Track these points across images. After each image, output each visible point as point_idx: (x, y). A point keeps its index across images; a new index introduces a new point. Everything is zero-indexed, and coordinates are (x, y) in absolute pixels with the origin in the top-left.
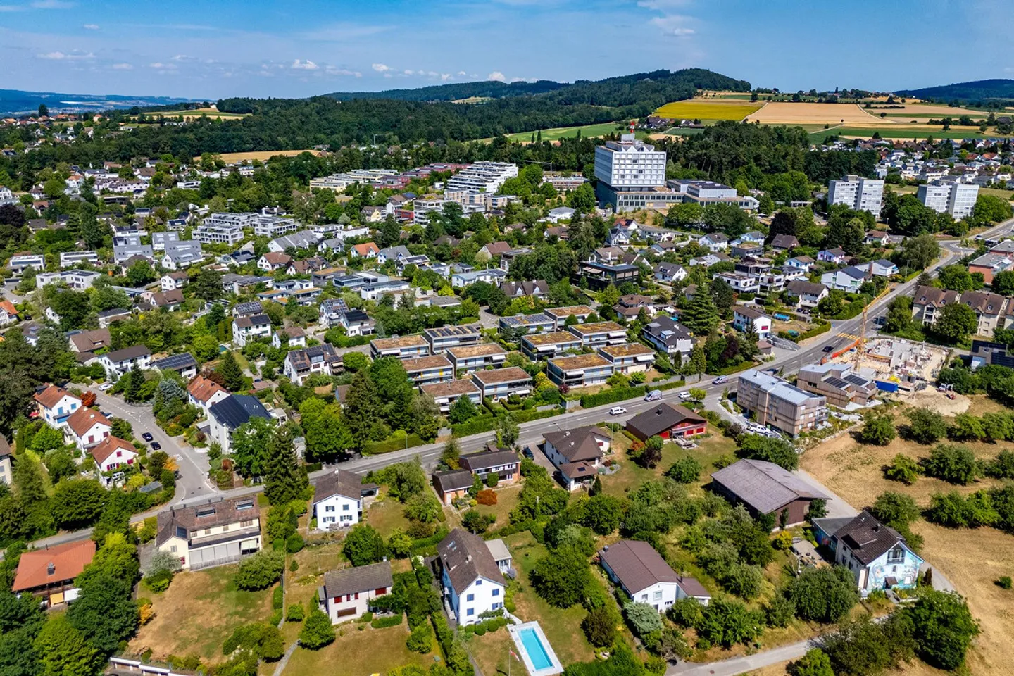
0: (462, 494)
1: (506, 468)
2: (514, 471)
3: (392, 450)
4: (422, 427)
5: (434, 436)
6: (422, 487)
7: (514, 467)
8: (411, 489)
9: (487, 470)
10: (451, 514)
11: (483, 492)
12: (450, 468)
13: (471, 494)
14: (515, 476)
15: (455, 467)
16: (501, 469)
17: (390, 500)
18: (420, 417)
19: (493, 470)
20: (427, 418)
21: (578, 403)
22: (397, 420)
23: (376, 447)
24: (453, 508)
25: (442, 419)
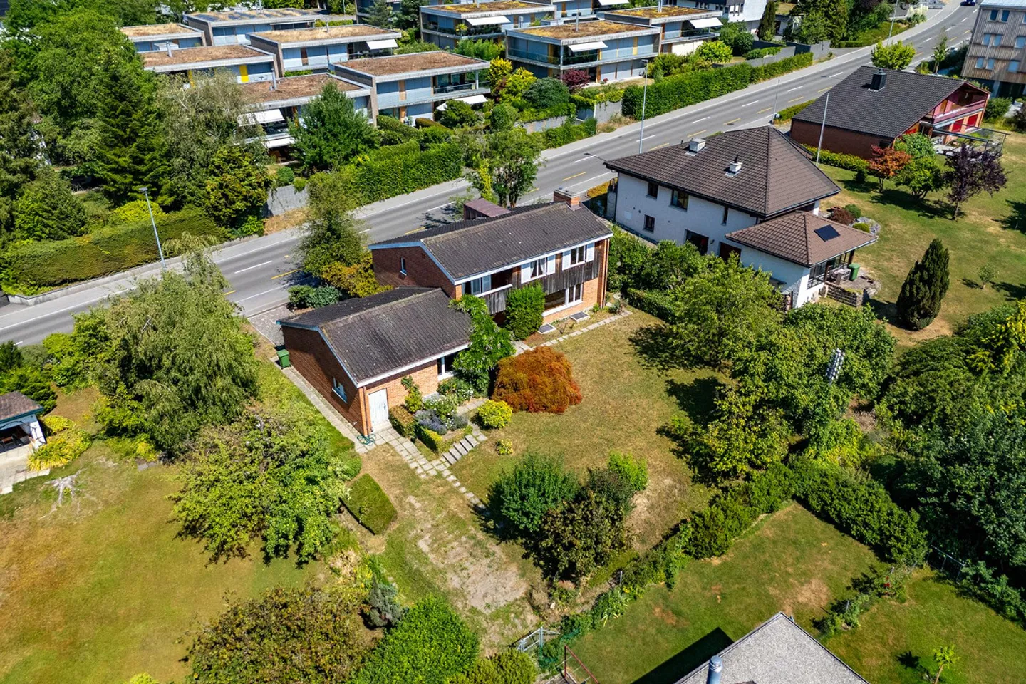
0: (430, 382)
1: (567, 264)
2: (589, 271)
3: (115, 264)
4: (212, 182)
5: (259, 210)
6: (248, 385)
7: (590, 255)
8: (194, 400)
9: (498, 280)
10: (410, 480)
11: (517, 364)
12: (345, 294)
13: (470, 378)
14: (591, 287)
15: (362, 287)
16: (551, 268)
17: (105, 456)
18: (199, 153)
19: (526, 276)
20: (223, 151)
21: (617, 109)
22: (120, 170)
23: (53, 259)
24: (407, 449)
25: (273, 169)
